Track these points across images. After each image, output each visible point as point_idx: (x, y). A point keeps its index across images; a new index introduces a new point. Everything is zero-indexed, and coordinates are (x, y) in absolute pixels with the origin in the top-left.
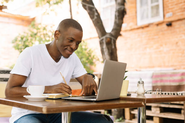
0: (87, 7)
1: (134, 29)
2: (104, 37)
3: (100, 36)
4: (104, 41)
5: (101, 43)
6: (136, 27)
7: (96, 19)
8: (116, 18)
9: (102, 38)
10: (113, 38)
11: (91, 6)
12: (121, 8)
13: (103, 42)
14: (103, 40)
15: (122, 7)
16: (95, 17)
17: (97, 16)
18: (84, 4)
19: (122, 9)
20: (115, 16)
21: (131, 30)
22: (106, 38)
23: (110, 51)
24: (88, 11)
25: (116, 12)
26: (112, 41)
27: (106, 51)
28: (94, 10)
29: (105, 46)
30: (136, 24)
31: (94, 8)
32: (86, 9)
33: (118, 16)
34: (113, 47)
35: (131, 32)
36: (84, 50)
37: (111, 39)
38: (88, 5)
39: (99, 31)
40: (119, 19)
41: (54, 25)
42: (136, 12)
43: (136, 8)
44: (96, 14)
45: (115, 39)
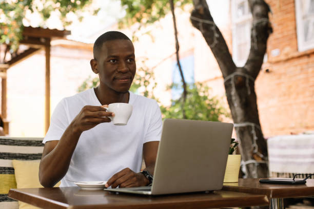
0: (200, 25)
1: (293, 58)
2: (232, 76)
3: (225, 75)
4: (232, 82)
5: (227, 86)
6: (296, 54)
7: (216, 44)
8: (252, 41)
9: (228, 78)
10: (247, 76)
11: (208, 22)
12: (262, 22)
13: (230, 85)
14: (229, 80)
15: (264, 20)
16: (216, 42)
17: (218, 39)
18: (195, 19)
19: (264, 23)
20: (252, 37)
21: (288, 60)
22: (236, 77)
23: (244, 100)
24: (203, 31)
25: (252, 30)
26: (247, 81)
27: (235, 100)
28: (213, 28)
29: (233, 92)
30: (297, 50)
31: (213, 25)
32: (198, 28)
33: (257, 37)
34: (249, 93)
35: (287, 64)
36: (202, 100)
37: (244, 78)
38: (201, 21)
39: (222, 65)
40: (258, 42)
41: (147, 59)
42: (296, 28)
43: (295, 20)
44: (216, 35)
45: (252, 79)
